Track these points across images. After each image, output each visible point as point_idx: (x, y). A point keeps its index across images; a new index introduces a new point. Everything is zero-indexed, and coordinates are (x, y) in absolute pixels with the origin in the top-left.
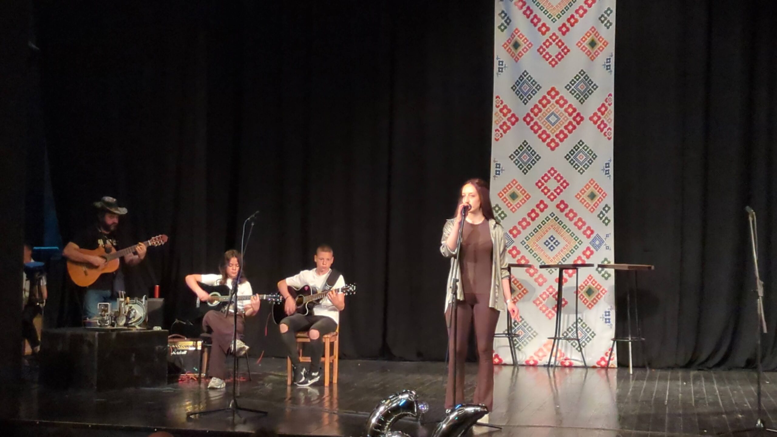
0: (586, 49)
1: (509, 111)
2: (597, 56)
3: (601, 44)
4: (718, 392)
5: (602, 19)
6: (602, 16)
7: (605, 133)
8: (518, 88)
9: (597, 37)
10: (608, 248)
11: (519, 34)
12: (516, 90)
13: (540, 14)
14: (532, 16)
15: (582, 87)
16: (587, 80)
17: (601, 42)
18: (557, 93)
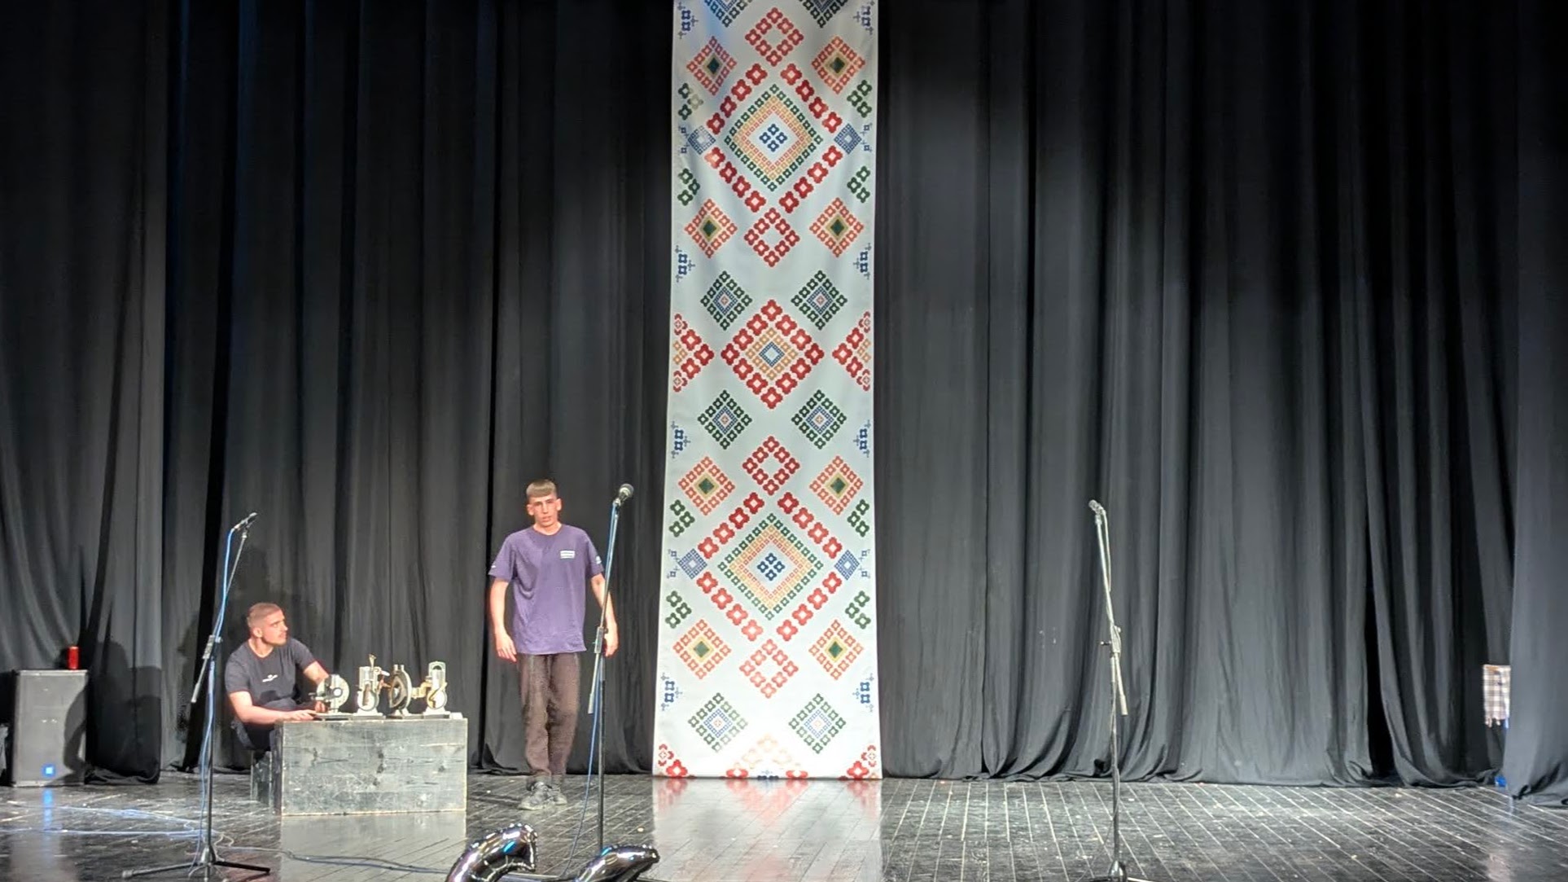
0: (827, 236)
1: (698, 340)
2: (844, 248)
3: (851, 228)
4: (1049, 817)
5: (852, 185)
6: (854, 180)
7: (860, 378)
8: (712, 301)
9: (844, 216)
10: (865, 574)
11: (713, 209)
12: (709, 305)
13: (750, 177)
14: (735, 180)
15: (820, 301)
16: (829, 289)
17: (851, 224)
18: (779, 310)
